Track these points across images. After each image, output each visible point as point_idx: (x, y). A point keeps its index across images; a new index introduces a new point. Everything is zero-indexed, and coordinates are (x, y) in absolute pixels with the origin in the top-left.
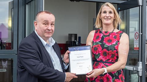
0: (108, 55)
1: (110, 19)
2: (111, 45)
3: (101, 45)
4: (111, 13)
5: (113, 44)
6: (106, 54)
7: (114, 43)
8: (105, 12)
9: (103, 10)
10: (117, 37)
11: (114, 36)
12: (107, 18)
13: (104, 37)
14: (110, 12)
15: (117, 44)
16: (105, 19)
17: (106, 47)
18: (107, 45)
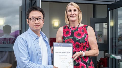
0: (80, 47)
2: (81, 38)
4: (76, 11)
5: (83, 37)
6: (78, 46)
8: (70, 11)
9: (68, 9)
10: (85, 30)
11: (81, 30)
12: (73, 16)
13: (74, 32)
15: (86, 37)
16: (71, 17)
17: (78, 40)
18: (78, 38)
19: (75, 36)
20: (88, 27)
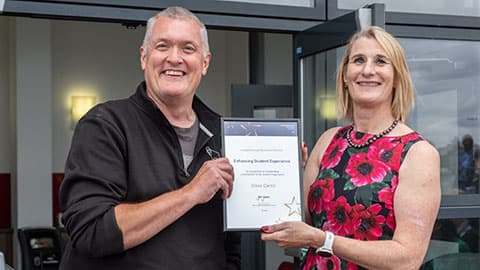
1: (379, 84)
3: (336, 180)
4: (384, 62)
5: (374, 180)
6: (343, 215)
7: (380, 180)
8: (361, 59)
9: (354, 53)
10: (394, 153)
11: (382, 151)
12: (366, 80)
13: (350, 154)
14: (380, 60)
15: (390, 183)
16: (358, 83)
17: (348, 190)
18: (354, 183)
19: (347, 171)
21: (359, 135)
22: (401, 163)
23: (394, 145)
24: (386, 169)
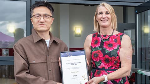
1: (108, 20)
2: (112, 50)
5: (114, 48)
7: (116, 48)
8: (101, 13)
10: (118, 40)
11: (114, 39)
12: (104, 20)
14: (107, 13)
15: (119, 49)
16: (101, 20)
18: (108, 50)
19: (104, 47)
20: (123, 37)
21: (105, 36)
22: (121, 42)
23: (117, 37)
24: (117, 45)
